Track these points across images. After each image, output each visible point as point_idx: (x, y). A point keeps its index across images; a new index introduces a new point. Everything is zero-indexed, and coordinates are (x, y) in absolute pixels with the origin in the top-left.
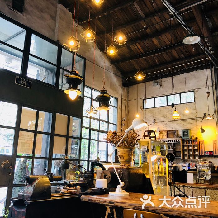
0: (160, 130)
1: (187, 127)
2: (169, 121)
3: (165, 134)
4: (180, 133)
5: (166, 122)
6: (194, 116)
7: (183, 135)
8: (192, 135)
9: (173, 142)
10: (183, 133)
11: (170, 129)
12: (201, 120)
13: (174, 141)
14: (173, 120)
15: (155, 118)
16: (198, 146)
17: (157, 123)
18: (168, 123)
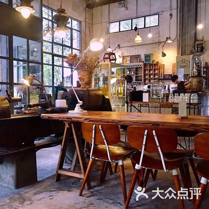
0: (123, 56)
1: (149, 51)
2: (132, 46)
3: (129, 59)
4: (143, 58)
5: (130, 47)
6: (157, 41)
7: (146, 59)
8: (154, 59)
9: (135, 67)
10: (146, 58)
11: (134, 54)
12: (163, 44)
13: (137, 66)
14: (136, 45)
15: (119, 43)
16: (159, 70)
17: (121, 48)
18: (132, 48)
